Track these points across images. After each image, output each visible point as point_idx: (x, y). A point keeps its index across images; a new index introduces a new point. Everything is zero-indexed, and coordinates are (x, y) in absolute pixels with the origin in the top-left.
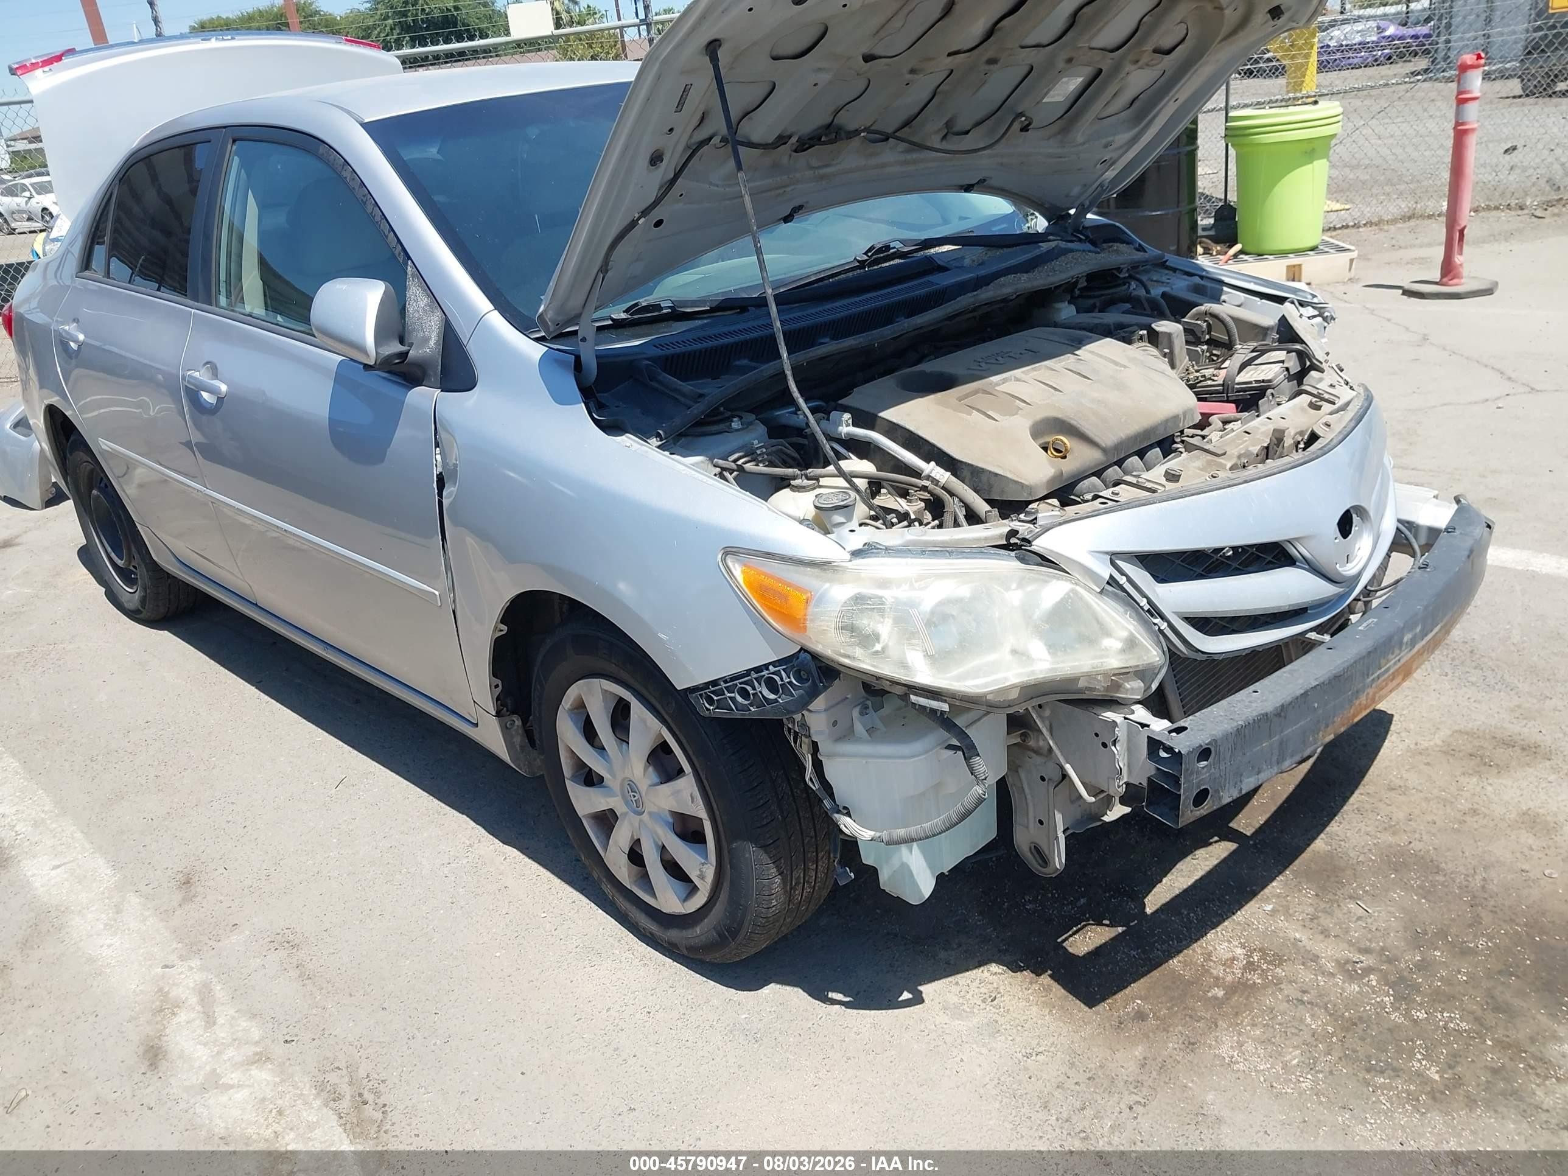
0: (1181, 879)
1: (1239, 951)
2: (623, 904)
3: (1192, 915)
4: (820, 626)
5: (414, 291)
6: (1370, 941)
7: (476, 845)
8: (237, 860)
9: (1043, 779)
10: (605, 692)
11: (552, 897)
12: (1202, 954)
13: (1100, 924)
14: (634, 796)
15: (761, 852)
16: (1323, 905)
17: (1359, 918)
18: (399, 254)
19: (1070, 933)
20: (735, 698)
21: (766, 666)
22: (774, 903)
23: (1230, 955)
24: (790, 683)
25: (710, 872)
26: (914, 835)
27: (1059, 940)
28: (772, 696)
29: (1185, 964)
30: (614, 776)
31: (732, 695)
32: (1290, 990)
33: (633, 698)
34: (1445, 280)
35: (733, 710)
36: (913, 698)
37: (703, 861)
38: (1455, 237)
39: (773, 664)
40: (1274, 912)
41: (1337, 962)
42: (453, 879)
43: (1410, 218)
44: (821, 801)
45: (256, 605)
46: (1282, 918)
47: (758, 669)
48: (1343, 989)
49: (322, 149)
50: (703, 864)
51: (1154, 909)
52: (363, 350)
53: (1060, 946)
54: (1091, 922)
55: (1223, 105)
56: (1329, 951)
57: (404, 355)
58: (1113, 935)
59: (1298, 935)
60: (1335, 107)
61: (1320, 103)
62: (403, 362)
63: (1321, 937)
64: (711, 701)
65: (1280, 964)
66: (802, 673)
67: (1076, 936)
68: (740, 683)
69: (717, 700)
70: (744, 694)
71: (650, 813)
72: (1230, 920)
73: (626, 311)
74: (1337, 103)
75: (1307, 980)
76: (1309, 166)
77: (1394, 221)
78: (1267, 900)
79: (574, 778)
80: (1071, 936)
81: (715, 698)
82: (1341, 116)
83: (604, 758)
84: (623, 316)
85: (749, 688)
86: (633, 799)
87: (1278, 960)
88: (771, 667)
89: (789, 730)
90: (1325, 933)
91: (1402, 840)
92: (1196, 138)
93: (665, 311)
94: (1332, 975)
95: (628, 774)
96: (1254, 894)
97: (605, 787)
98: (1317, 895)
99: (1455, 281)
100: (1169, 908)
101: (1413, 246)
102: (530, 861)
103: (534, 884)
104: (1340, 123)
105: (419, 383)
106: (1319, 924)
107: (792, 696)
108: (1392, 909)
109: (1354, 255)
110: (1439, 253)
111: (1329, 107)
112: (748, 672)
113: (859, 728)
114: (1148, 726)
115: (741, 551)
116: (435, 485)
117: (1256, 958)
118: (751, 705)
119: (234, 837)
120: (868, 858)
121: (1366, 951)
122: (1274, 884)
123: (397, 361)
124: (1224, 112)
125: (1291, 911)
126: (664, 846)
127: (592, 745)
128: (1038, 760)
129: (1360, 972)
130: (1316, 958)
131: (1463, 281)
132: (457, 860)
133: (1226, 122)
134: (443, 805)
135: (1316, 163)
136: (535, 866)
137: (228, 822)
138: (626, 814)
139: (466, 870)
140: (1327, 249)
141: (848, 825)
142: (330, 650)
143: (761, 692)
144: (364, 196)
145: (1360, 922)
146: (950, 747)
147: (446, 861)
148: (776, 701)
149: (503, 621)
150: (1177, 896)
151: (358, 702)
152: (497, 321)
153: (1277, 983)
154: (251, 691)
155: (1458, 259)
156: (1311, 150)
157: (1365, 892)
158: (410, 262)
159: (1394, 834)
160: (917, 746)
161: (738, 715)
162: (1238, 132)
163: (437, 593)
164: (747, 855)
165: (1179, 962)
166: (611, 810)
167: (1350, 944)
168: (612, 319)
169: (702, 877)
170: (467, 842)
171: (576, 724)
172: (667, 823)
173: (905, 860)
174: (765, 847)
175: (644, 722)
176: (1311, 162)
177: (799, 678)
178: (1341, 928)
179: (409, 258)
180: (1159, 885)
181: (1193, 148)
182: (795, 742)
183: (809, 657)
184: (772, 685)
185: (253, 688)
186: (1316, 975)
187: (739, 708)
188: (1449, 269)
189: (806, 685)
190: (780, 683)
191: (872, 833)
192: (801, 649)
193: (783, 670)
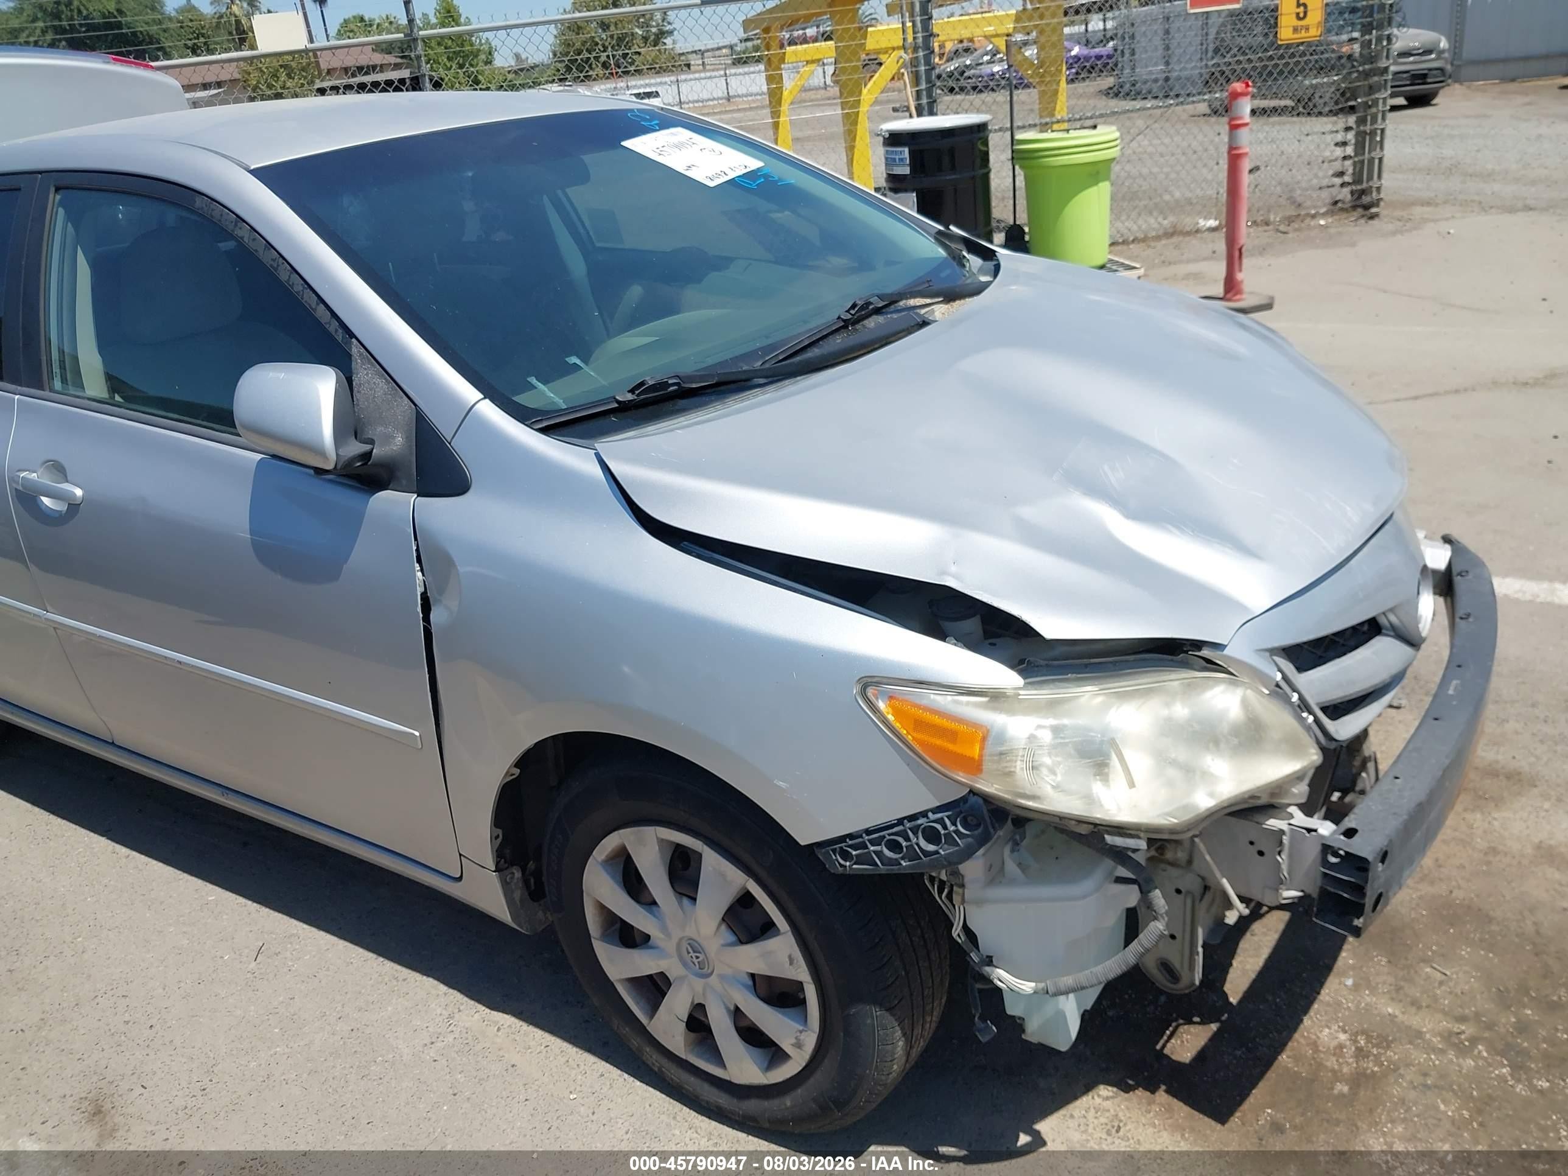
0: (1251, 960)
1: (1343, 1037)
2: (675, 1074)
3: (1278, 1000)
4: (1006, 767)
5: (363, 374)
6: (1461, 1007)
7: (457, 1016)
8: (155, 1073)
9: (1178, 891)
10: (662, 842)
11: (574, 1072)
12: (1308, 1045)
13: (1190, 1022)
14: (697, 957)
15: (887, 1014)
16: (1401, 974)
17: (1441, 983)
18: (336, 331)
19: (1165, 1038)
20: (881, 852)
21: (924, 814)
22: (895, 1067)
23: (1334, 1043)
24: (957, 832)
25: (810, 1040)
26: (1085, 983)
27: (1158, 1047)
28: (931, 848)
29: (1297, 1059)
30: (668, 935)
31: (878, 848)
32: (1410, 1074)
33: (705, 847)
34: (1229, 296)
35: (877, 865)
36: (1108, 838)
37: (801, 1028)
38: (1234, 256)
39: (935, 811)
40: (1356, 987)
41: (1440, 1035)
42: (444, 1062)
43: (1172, 235)
44: (966, 954)
45: (113, 743)
46: (1367, 992)
47: (912, 818)
48: (1459, 1066)
49: (199, 202)
50: (801, 1032)
51: (1239, 996)
52: (321, 453)
53: (1161, 1056)
54: (1181, 1021)
55: (1009, 125)
56: (1428, 1024)
57: (367, 456)
58: (1209, 1034)
59: (1390, 1010)
60: (1113, 132)
61: (1099, 127)
62: (366, 464)
63: (1413, 1010)
64: (846, 856)
65: (1388, 1047)
66: (969, 819)
67: (1173, 1041)
68: (889, 835)
69: (857, 856)
70: (894, 846)
71: (722, 977)
72: (1317, 1001)
73: (632, 391)
74: (1114, 128)
75: (1422, 1060)
76: (1095, 188)
77: (1158, 238)
78: (1344, 974)
79: (606, 937)
80: (1167, 1041)
81: (854, 853)
82: (1118, 142)
83: (654, 916)
84: (630, 397)
85: (900, 840)
86: (696, 961)
87: (1384, 1042)
88: (930, 814)
89: (932, 879)
90: (1415, 1003)
91: (1441, 889)
92: (988, 160)
93: (671, 388)
94: (1442, 1051)
95: (690, 932)
96: (1328, 969)
97: (652, 948)
98: (1389, 962)
99: (1238, 297)
100: (1253, 993)
101: (1181, 262)
102: (531, 1028)
103: (546, 1058)
104: (1118, 148)
105: (382, 486)
106: (1406, 995)
107: (958, 845)
108: (1466, 968)
109: (1142, 272)
110: (1220, 269)
111: (1107, 132)
112: (900, 821)
113: (1011, 866)
114: (1315, 831)
115: (885, 680)
116: (419, 609)
117: (1362, 1042)
118: (902, 858)
119: (141, 1043)
120: (1012, 1008)
121: (1462, 1019)
122: (1343, 954)
123: (359, 464)
124: (1009, 133)
125: (1373, 984)
126: (737, 1009)
127: (638, 901)
128: (1173, 872)
129: (1467, 1043)
130: (1419, 1034)
131: (1244, 296)
132: (441, 1038)
133: (1012, 145)
134: (399, 968)
135: (1100, 184)
136: (538, 1033)
137: (127, 1022)
138: (682, 978)
139: (456, 1049)
140: (1114, 268)
141: (1002, 977)
142: (231, 795)
143: (918, 844)
144: (274, 260)
145: (1443, 988)
146: (1120, 880)
147: (427, 1041)
148: (937, 852)
149: (517, 765)
150: (1254, 982)
151: (245, 844)
152: (489, 410)
153: (1394, 1069)
154: (101, 843)
155: (1240, 276)
156: (1095, 172)
157: (1433, 952)
158: (354, 340)
159: (1432, 883)
160: (1088, 884)
161: (882, 869)
162: (1026, 155)
163: (417, 734)
164: (869, 1021)
165: (1288, 1057)
166: (662, 974)
167: (1446, 1014)
168: (618, 402)
169: (799, 1045)
170: (444, 1012)
171: (613, 877)
172: (746, 986)
173: (1061, 1006)
174: (889, 1010)
175: (723, 876)
176: (1096, 184)
177: (965, 825)
178: (1428, 996)
179: (352, 335)
180: (1231, 970)
181: (985, 171)
182: (940, 893)
183: (981, 801)
184: (932, 836)
185: (103, 839)
186: (1428, 1054)
187: (885, 861)
188: (1231, 286)
189: (976, 832)
190: (943, 832)
191: (1033, 984)
192: (971, 791)
193: (948, 817)
